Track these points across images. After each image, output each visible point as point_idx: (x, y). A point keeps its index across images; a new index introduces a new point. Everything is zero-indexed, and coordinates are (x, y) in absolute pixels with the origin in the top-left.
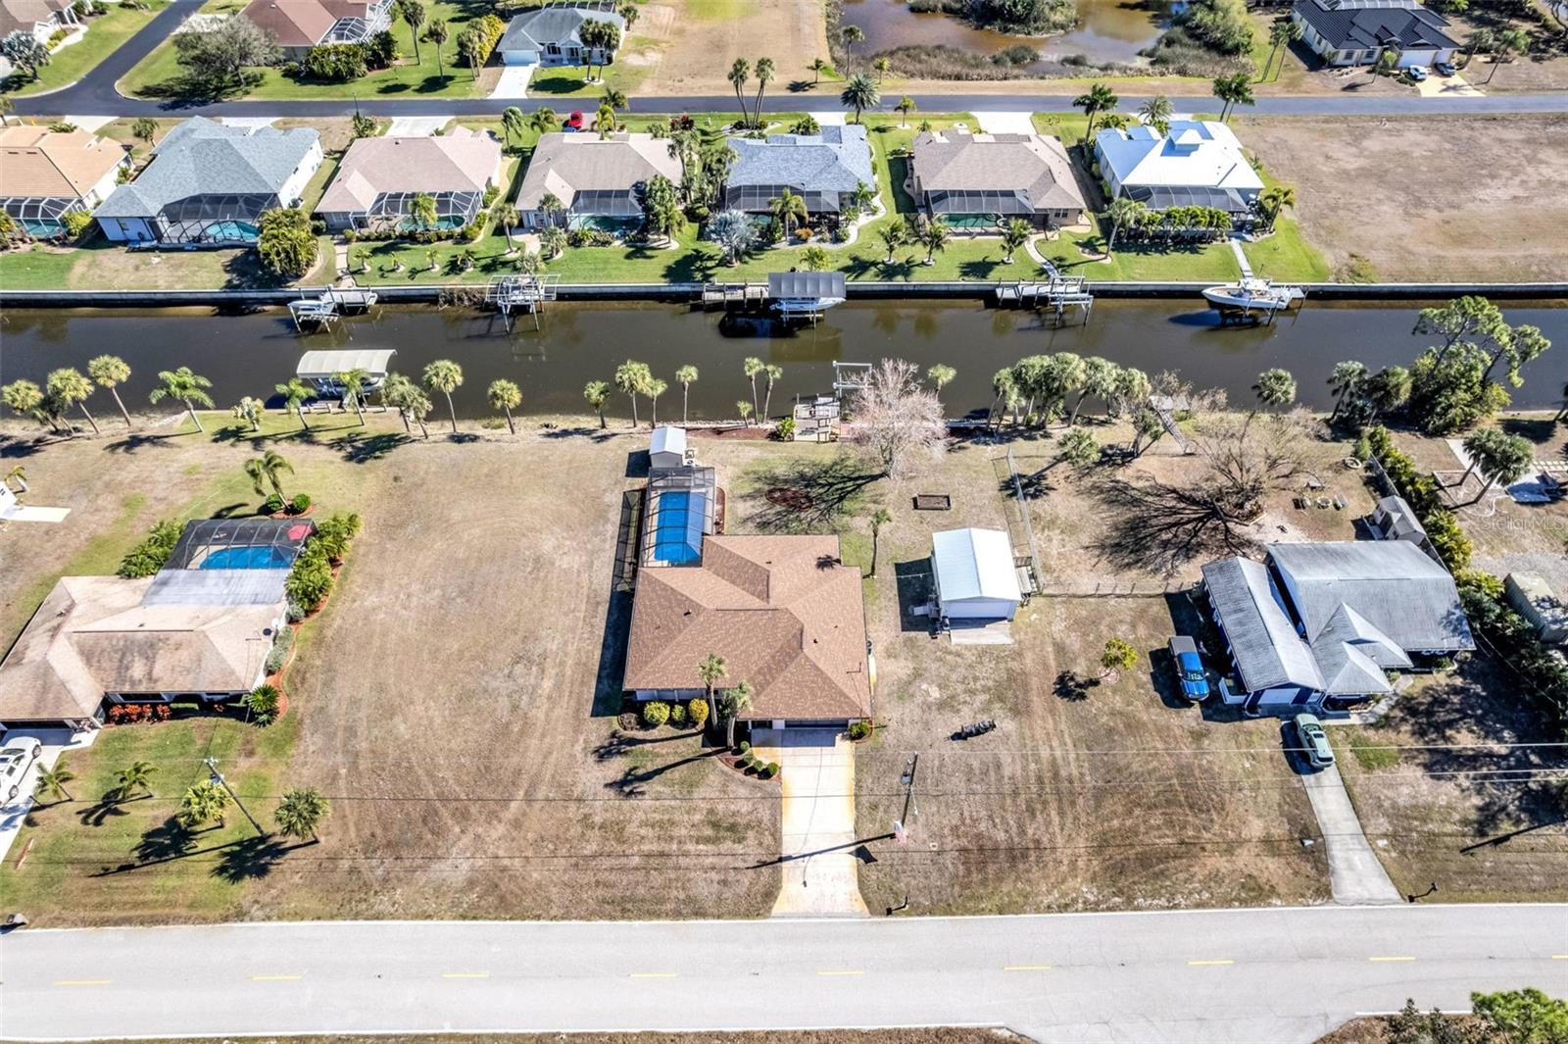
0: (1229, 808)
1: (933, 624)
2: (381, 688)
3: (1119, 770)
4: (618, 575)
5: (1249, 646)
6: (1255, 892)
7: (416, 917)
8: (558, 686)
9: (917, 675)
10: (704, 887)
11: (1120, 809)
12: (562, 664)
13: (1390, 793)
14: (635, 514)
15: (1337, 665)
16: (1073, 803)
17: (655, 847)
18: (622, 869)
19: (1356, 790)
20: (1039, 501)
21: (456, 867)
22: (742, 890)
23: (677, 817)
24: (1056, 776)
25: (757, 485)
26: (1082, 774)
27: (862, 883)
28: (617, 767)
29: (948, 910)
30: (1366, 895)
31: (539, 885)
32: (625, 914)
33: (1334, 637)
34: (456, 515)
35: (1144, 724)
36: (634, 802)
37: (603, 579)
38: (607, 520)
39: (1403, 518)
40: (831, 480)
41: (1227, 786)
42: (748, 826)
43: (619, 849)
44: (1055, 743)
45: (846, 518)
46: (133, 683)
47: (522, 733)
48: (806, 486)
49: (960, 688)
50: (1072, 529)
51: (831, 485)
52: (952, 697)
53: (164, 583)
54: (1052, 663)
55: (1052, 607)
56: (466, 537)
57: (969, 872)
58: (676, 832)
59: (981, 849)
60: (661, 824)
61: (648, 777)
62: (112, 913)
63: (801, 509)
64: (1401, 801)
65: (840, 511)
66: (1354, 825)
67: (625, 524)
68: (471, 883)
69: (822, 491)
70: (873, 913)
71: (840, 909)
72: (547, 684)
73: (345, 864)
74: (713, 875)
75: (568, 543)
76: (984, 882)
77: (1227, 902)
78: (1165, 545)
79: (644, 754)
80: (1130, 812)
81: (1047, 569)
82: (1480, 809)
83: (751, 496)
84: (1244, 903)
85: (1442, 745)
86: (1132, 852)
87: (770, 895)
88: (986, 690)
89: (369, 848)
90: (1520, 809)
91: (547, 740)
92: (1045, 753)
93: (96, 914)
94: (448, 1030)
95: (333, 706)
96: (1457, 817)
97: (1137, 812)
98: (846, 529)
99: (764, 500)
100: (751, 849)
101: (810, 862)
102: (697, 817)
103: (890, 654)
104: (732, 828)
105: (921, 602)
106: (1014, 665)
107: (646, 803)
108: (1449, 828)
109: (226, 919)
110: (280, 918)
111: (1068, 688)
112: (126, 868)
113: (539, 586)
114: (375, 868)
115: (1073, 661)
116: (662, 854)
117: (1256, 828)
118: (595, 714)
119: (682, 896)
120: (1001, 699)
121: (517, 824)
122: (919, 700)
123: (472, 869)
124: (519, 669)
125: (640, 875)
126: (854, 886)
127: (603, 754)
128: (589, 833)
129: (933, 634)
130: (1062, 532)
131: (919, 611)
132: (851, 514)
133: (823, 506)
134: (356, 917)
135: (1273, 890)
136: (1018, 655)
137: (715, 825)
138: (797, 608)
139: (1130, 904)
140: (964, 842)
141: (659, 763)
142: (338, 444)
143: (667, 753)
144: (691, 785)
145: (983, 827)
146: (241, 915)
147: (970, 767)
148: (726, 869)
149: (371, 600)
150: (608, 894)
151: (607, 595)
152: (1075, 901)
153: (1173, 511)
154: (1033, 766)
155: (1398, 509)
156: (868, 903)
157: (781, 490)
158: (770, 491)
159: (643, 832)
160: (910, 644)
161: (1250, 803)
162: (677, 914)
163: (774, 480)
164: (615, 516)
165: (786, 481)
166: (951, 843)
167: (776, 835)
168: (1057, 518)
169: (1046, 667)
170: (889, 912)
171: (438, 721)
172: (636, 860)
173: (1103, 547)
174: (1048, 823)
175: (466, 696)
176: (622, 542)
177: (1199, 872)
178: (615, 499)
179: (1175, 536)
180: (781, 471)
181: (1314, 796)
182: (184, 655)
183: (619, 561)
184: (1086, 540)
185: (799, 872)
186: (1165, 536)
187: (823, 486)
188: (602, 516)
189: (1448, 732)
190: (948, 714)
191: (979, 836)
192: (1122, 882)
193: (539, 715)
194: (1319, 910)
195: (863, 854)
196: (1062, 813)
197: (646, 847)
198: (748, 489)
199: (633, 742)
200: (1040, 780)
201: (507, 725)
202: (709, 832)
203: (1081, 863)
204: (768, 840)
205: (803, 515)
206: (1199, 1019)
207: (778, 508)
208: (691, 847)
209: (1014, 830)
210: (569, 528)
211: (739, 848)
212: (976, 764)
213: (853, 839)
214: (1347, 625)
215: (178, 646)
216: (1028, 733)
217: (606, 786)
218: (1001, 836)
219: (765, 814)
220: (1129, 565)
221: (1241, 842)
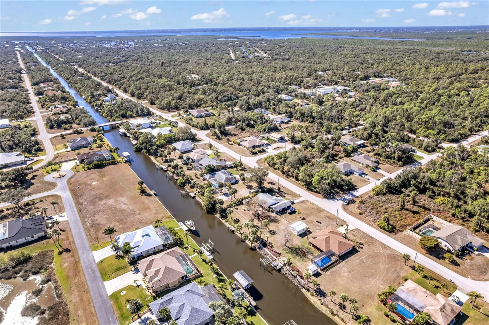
4: (340, 262)
8: (361, 256)
14: (328, 268)
20: (274, 230)
21: (388, 252)
22: (357, 231)
23: (358, 239)
25: (305, 259)
27: (345, 224)
28: (361, 246)
34: (357, 290)
37: (343, 263)
38: (333, 270)
40: (294, 251)
48: (299, 253)
52: (317, 226)
54: (302, 221)
56: (358, 285)
61: (358, 243)
65: (299, 247)
67: (331, 268)
68: (387, 249)
69: (298, 251)
70: (347, 222)
72: (363, 258)
74: (359, 233)
75: (343, 272)
83: (308, 258)
87: (355, 229)
89: (398, 260)
98: (302, 245)
99: (307, 256)
111: (304, 219)
112: (435, 279)
115: (299, 220)
118: (359, 252)
120: (312, 223)
122: (320, 228)
127: (362, 248)
128: (370, 244)
133: (300, 250)
141: (356, 243)
144: (354, 239)
149: (381, 286)
151: (344, 261)
157: (303, 255)
158: (305, 256)
163: (301, 257)
164: (331, 270)
165: (300, 256)
172: (366, 239)
175: (375, 264)
176: (334, 266)
178: (328, 273)
179: (268, 218)
183: (337, 264)
184: (277, 224)
187: (296, 252)
190: (319, 225)
193: (367, 256)
195: (342, 226)
199: (357, 246)
205: (305, 251)
207: (307, 254)
208: (359, 236)
210: (340, 274)
211: (354, 233)
217: (364, 246)
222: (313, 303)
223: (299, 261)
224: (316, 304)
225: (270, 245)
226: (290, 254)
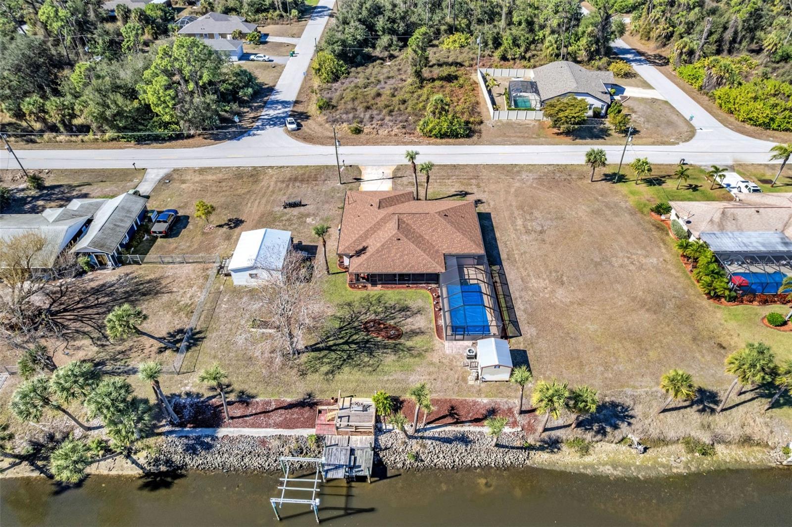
1: (298, 247)
4: (502, 275)
5: (128, 211)
6: (201, 171)
8: (514, 223)
11: (239, 190)
12: (516, 231)
14: (506, 318)
16: (259, 192)
17: (446, 181)
18: (458, 176)
20: (178, 327)
21: (528, 176)
22: (408, 172)
23: (439, 187)
25: (409, 344)
27: (360, 172)
28: (471, 198)
31: (491, 172)
32: (454, 166)
36: (460, 191)
37: (511, 271)
38: (525, 311)
40: (346, 347)
42: (407, 186)
43: (461, 180)
45: (338, 314)
48: (368, 341)
49: (294, 222)
51: (346, 343)
52: (299, 218)
54: (237, 232)
58: (439, 184)
59: (307, 181)
60: (445, 186)
61: (455, 196)
63: (374, 321)
65: (342, 319)
67: (511, 308)
68: (517, 172)
69: (355, 337)
71: (369, 167)
75: (547, 296)
83: (414, 333)
89: (568, 180)
92: (264, 201)
98: (340, 306)
99: (404, 329)
101: (381, 176)
111: (236, 223)
115: (224, 233)
118: (489, 215)
120: (274, 217)
123: (522, 177)
125: (451, 175)
126: (363, 172)
127: (480, 201)
128: (477, 184)
129: (299, 242)
130: (178, 302)
131: (304, 254)
132: (335, 317)
133: (356, 324)
135: (194, 171)
139: (255, 168)
140: (313, 183)
150: (462, 171)
151: (505, 264)
152: (275, 169)
156: (358, 168)
157: (389, 338)
158: (399, 336)
159: (453, 184)
163: (395, 349)
165: (385, 347)
166: (319, 182)
167: (395, 183)
168: (174, 313)
172: (453, 178)
173: (157, 293)
175: (560, 217)
176: (508, 296)
178: (526, 330)
179: (97, 299)
180: (390, 358)
183: (505, 283)
185: (385, 175)
187: (353, 342)
194: (182, 166)
195: (358, 180)
204: (398, 182)
205: (373, 317)
207: (392, 322)
210: (554, 306)
211: (410, 181)
213: (361, 183)
217: (473, 194)
219: (399, 188)
222: (618, 473)
223: (408, 369)
224: (627, 466)
225: (232, 397)
226: (346, 369)
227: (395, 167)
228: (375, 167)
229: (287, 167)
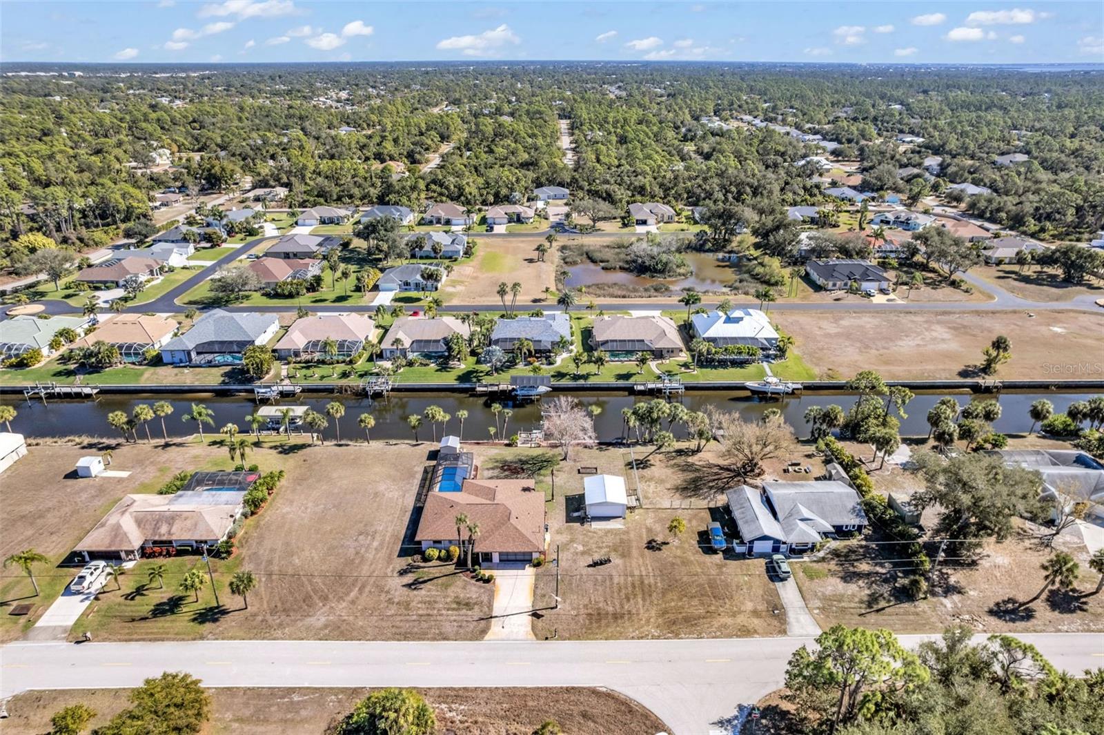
0: (735, 598)
1: (583, 520)
2: (287, 544)
3: (676, 581)
4: (417, 500)
5: (746, 522)
6: (745, 632)
7: (295, 639)
8: (382, 544)
9: (572, 541)
10: (448, 628)
11: (675, 598)
12: (385, 535)
13: (822, 589)
14: (429, 475)
15: (793, 530)
16: (650, 595)
17: (425, 612)
18: (407, 621)
19: (804, 589)
20: (645, 471)
21: (319, 620)
22: (469, 630)
23: (438, 599)
24: (642, 583)
25: (496, 464)
26: (656, 583)
27: (533, 628)
28: (409, 578)
29: (578, 638)
30: (805, 633)
31: (362, 627)
32: (406, 639)
33: (792, 518)
34: (335, 475)
35: (692, 562)
36: (415, 592)
37: (410, 502)
39: (838, 472)
40: (535, 462)
41: (734, 588)
42: (475, 604)
43: (406, 612)
44: (643, 569)
45: (542, 477)
46: (160, 535)
47: (361, 563)
48: (522, 464)
49: (594, 546)
50: (662, 481)
51: (535, 464)
52: (589, 550)
53: (181, 496)
54: (645, 536)
55: (647, 513)
56: (339, 484)
57: (591, 623)
58: (436, 606)
59: (599, 614)
60: (429, 603)
61: (425, 582)
62: (135, 637)
63: (518, 474)
64: (827, 593)
65: (538, 475)
66: (802, 603)
67: (424, 480)
68: (326, 626)
69: (530, 466)
70: (538, 639)
71: (520, 638)
72: (375, 544)
73: (260, 618)
74: (455, 624)
75: (393, 487)
76: (599, 627)
77: (730, 636)
78: (711, 488)
79: (423, 572)
80: (681, 599)
81: (646, 497)
82: (869, 595)
83: (492, 469)
84: (738, 636)
85: (851, 569)
86: (680, 616)
87: (484, 632)
88: (607, 547)
89: (273, 611)
90: (890, 595)
91: (373, 566)
92: (637, 573)
93: (127, 637)
94: (306, 685)
95: (261, 552)
96: (857, 600)
97: (684, 599)
98: (541, 482)
99: (499, 470)
100: (476, 613)
101: (507, 618)
102: (449, 600)
103: (559, 532)
104: (467, 604)
105: (577, 510)
106: (625, 537)
107: (423, 592)
108: (853, 605)
109: (194, 639)
110: (223, 639)
111: (652, 546)
112: (144, 619)
113: (375, 504)
114: (274, 620)
115: (656, 535)
116: (429, 615)
117: (749, 606)
118: (399, 556)
119: (437, 631)
120: (615, 550)
121: (353, 602)
122: (572, 550)
123: (327, 620)
124: (361, 537)
125: (417, 623)
126: (529, 628)
127: (402, 573)
128: (390, 606)
129: (582, 524)
130: (656, 483)
131: (576, 514)
132: (544, 476)
133: (530, 472)
134: (263, 639)
135: (756, 632)
136: (627, 532)
137: (458, 603)
138: (509, 504)
139: (677, 636)
140: (590, 611)
141: (431, 576)
142: (275, 447)
143: (435, 572)
144: (446, 586)
145: (601, 605)
146: (202, 638)
147: (597, 580)
148: (462, 621)
149: (286, 509)
150: (398, 631)
151: (411, 507)
152: (647, 635)
153: (716, 474)
154: (630, 579)
155: (835, 468)
156: (536, 635)
157: (508, 466)
158: (503, 467)
159: (419, 605)
160: (571, 528)
161: (747, 595)
162: (434, 639)
163: (506, 461)
164: (419, 476)
165: (511, 463)
166: (582, 611)
167: (490, 606)
168: (654, 477)
169: (641, 537)
170: (547, 639)
171: (316, 558)
172: (415, 617)
173: (677, 489)
174: (636, 603)
175: (332, 548)
176: (422, 486)
177: (716, 624)
178: (420, 470)
179: (717, 484)
180: (509, 458)
181: (782, 592)
182: (189, 523)
183: (419, 493)
184: (669, 486)
185: (500, 623)
186: (711, 484)
187: (531, 464)
188: (412, 475)
189: (855, 564)
190: (586, 557)
191: (599, 609)
192: (674, 628)
193: (370, 556)
194: (780, 639)
195: (536, 615)
196: (644, 600)
197: (421, 612)
198: (491, 465)
199: (419, 567)
200: (634, 586)
201: (353, 560)
202: (454, 606)
203: (652, 620)
204: (486, 609)
205: (519, 476)
206: (710, 684)
207: (506, 472)
208: (444, 612)
209: (618, 606)
210: (394, 481)
211: (470, 613)
212: (599, 578)
213: (531, 609)
214: (799, 512)
215: (186, 519)
216: (628, 564)
217: (404, 586)
218: (610, 609)
219: (485, 598)
220: (690, 497)
221: (740, 612)
227: (487, 637)
228: (514, 637)
229: (633, 638)
